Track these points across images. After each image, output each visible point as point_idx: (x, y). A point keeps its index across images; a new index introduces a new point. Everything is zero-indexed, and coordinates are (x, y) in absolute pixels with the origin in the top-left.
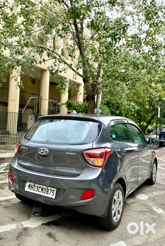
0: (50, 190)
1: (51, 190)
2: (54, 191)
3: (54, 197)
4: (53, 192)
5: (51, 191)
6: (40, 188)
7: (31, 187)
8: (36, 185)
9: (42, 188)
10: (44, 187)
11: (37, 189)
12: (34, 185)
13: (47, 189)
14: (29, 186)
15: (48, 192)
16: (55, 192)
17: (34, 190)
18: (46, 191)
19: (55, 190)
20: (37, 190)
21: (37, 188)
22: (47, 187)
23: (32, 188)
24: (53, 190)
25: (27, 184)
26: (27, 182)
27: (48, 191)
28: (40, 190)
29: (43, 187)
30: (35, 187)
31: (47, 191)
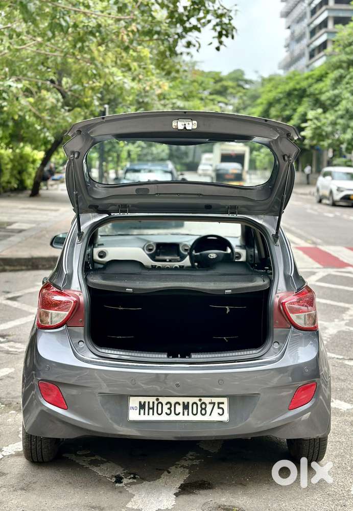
0: (210, 403)
1: (214, 404)
2: (223, 403)
3: (226, 418)
4: (221, 406)
5: (212, 405)
6: (177, 405)
7: (149, 408)
8: (164, 400)
9: (184, 403)
10: (191, 400)
11: (170, 409)
12: (156, 403)
13: (199, 403)
14: (142, 406)
15: (205, 409)
16: (225, 407)
17: (160, 412)
18: (199, 409)
19: (225, 400)
20: (168, 412)
21: (168, 406)
22: (198, 398)
23: (153, 408)
24: (219, 403)
25: (134, 402)
26: (132, 399)
27: (203, 406)
28: (179, 409)
29: (186, 400)
30: (160, 405)
31: (202, 409)
